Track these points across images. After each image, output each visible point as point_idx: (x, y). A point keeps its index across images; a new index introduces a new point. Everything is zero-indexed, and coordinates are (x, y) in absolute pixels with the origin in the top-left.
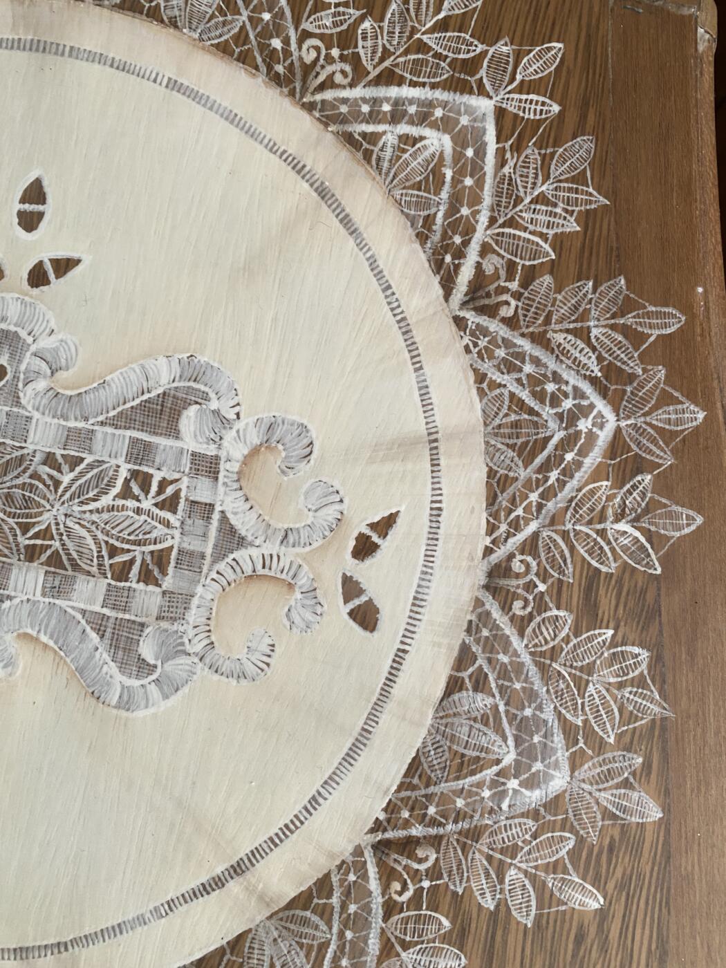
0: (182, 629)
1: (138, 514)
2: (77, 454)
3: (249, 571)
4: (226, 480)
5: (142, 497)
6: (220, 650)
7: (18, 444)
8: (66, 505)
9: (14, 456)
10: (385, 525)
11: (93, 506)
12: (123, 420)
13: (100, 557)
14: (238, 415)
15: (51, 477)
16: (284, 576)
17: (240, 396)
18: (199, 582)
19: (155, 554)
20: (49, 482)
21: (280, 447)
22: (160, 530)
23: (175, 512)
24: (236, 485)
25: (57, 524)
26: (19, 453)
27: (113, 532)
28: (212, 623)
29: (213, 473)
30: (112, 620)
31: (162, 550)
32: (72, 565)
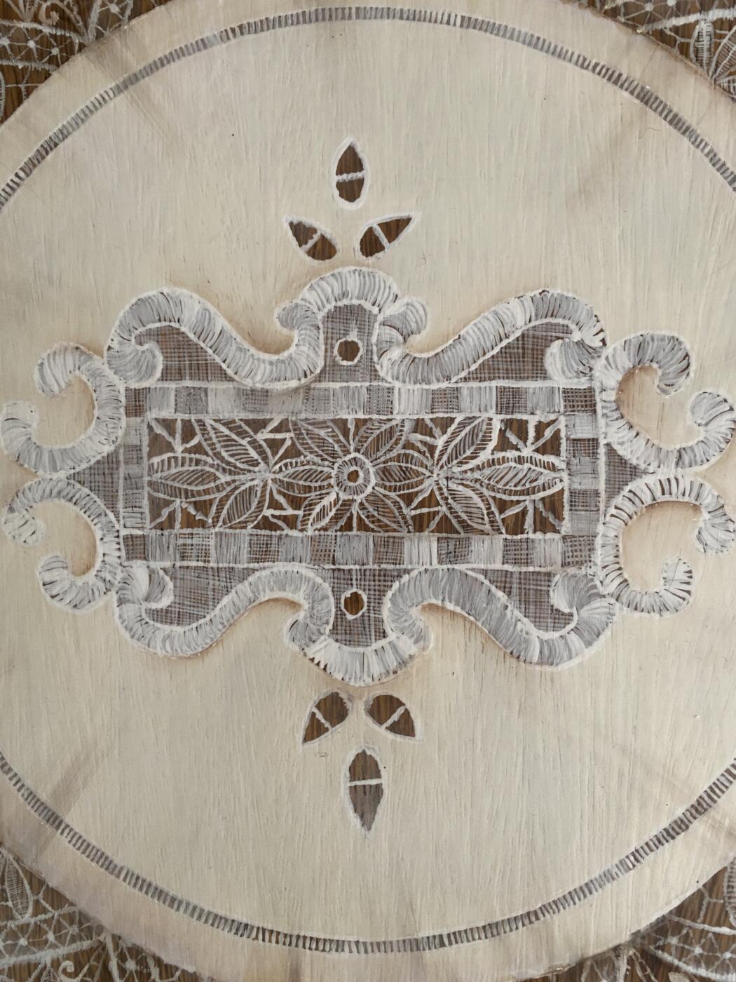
0: (590, 571)
1: (520, 463)
2: (446, 415)
3: (648, 499)
4: (605, 411)
5: (521, 445)
6: (635, 586)
7: (385, 418)
8: (445, 468)
9: (383, 429)
11: (472, 464)
12: (487, 371)
13: (490, 513)
14: (603, 341)
15: (425, 444)
16: (686, 499)
17: (602, 322)
18: (598, 520)
19: (547, 500)
20: (423, 449)
21: (655, 365)
22: (547, 475)
23: (558, 454)
24: (616, 415)
25: (440, 489)
26: (387, 426)
27: (500, 486)
28: (621, 560)
29: (590, 407)
30: (516, 576)
31: (553, 495)
32: (463, 527)
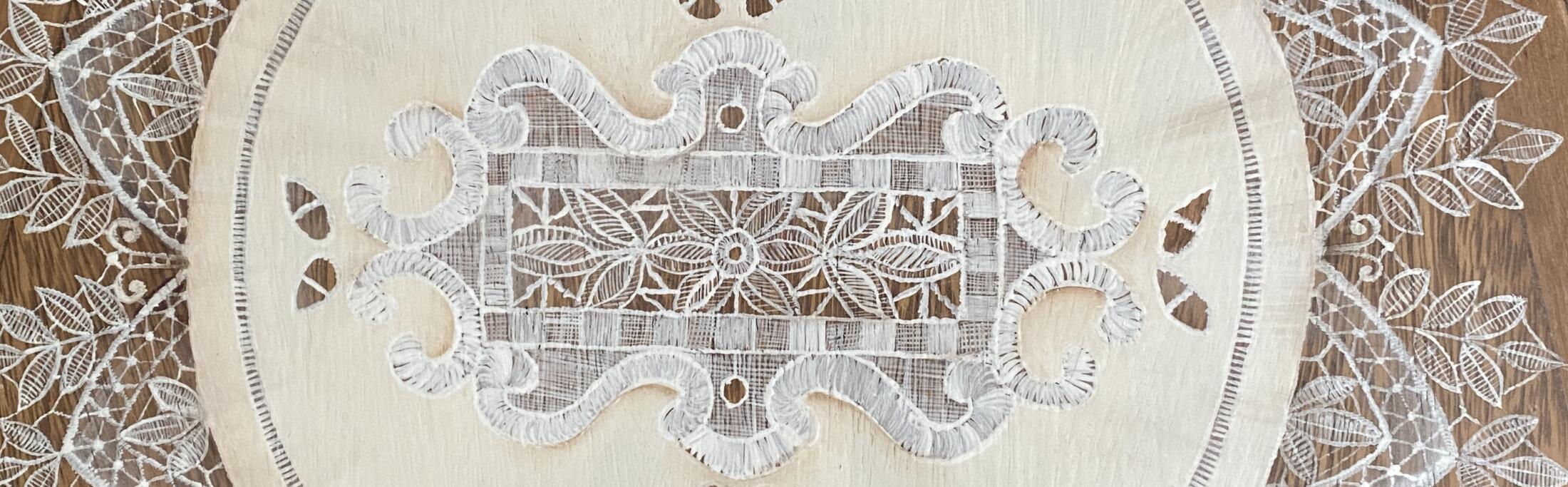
0: (987, 360)
1: (915, 243)
2: (837, 190)
3: (1049, 285)
4: (1005, 189)
5: (916, 223)
6: (1034, 376)
7: (770, 190)
8: (835, 246)
9: (768, 203)
10: (1198, 208)
11: (864, 242)
12: (880, 144)
13: (883, 296)
14: (1005, 114)
15: (813, 219)
16: (1090, 285)
17: (1004, 94)
18: (996, 305)
19: (943, 283)
20: (812, 225)
21: (1059, 141)
22: (944, 256)
23: (955, 234)
24: (1017, 194)
25: (829, 269)
26: (774, 199)
27: (893, 266)
28: (1020, 348)
29: (989, 182)
30: (909, 363)
31: (949, 279)
32: (853, 310)
